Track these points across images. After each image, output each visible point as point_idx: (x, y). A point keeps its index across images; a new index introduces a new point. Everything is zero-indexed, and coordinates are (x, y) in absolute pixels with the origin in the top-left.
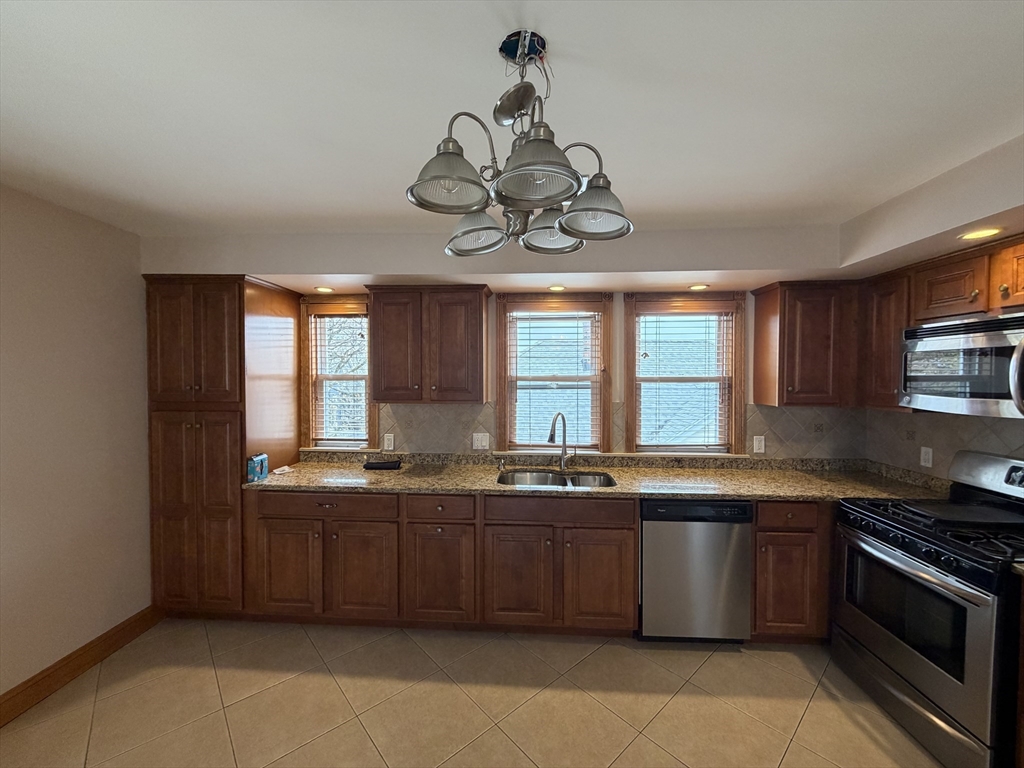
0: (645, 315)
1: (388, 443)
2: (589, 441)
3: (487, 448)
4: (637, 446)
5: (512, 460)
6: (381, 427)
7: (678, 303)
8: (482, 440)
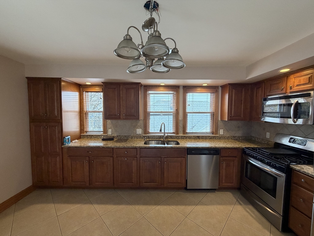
0: (189, 93)
1: (110, 132)
2: (172, 131)
3: (141, 133)
4: (186, 133)
5: (149, 137)
6: (107, 127)
7: (199, 89)
8: (139, 131)
